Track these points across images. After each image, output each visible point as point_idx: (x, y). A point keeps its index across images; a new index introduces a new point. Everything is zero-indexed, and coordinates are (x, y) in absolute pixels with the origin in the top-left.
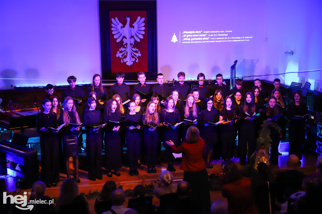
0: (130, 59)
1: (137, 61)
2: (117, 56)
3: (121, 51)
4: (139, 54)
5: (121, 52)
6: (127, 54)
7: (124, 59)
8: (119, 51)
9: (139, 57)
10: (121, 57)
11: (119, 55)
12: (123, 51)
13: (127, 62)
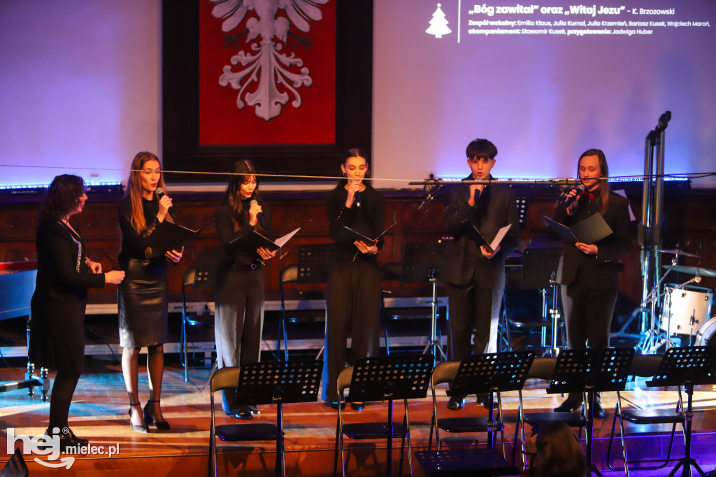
0: (271, 96)
1: (296, 104)
2: (223, 83)
3: (239, 63)
4: (304, 79)
5: (238, 68)
6: (259, 75)
7: (248, 94)
8: (229, 63)
9: (302, 89)
10: (235, 86)
11: (229, 78)
12: (244, 64)
13: (259, 105)
